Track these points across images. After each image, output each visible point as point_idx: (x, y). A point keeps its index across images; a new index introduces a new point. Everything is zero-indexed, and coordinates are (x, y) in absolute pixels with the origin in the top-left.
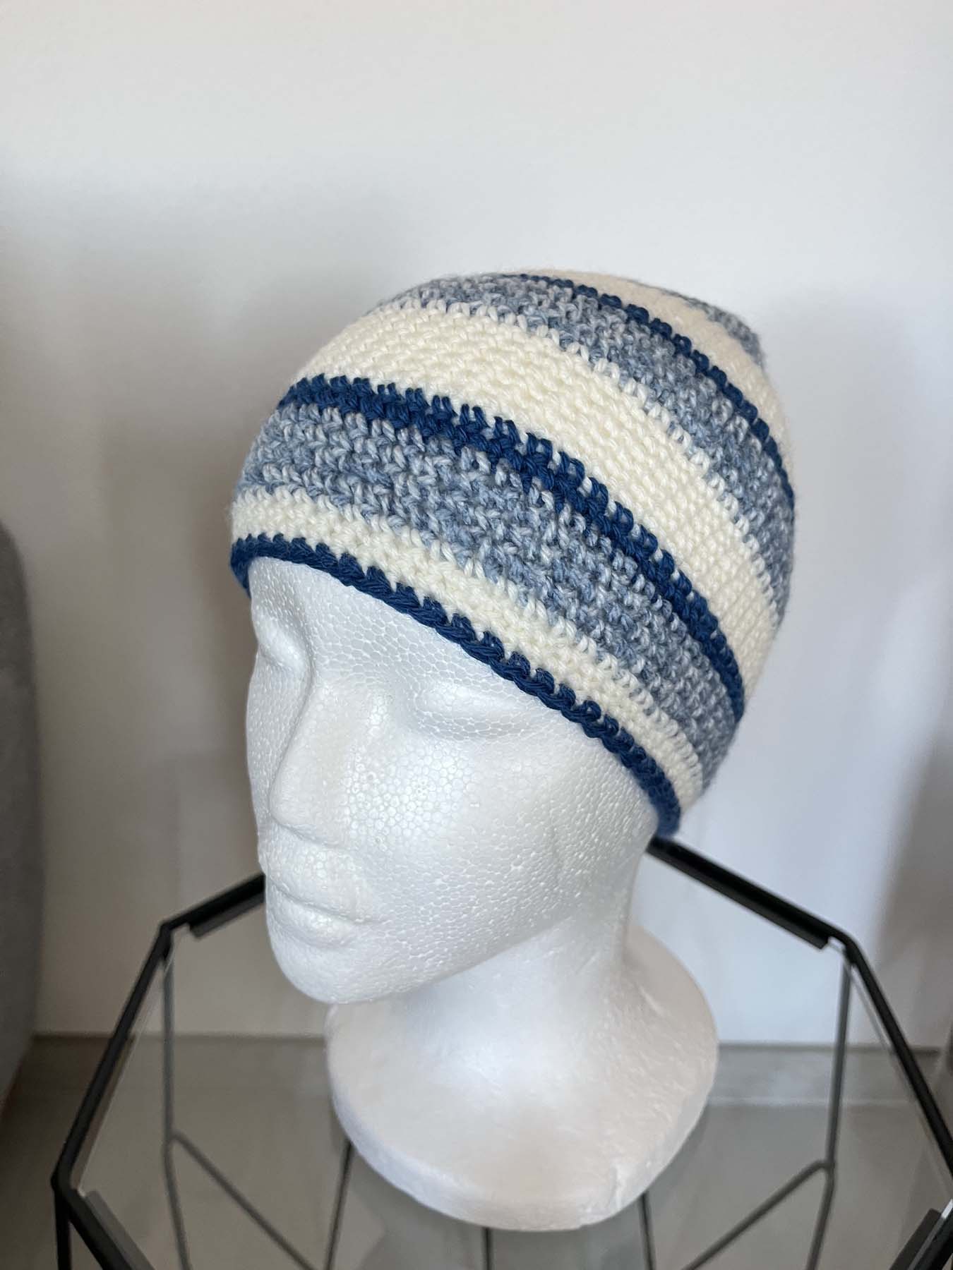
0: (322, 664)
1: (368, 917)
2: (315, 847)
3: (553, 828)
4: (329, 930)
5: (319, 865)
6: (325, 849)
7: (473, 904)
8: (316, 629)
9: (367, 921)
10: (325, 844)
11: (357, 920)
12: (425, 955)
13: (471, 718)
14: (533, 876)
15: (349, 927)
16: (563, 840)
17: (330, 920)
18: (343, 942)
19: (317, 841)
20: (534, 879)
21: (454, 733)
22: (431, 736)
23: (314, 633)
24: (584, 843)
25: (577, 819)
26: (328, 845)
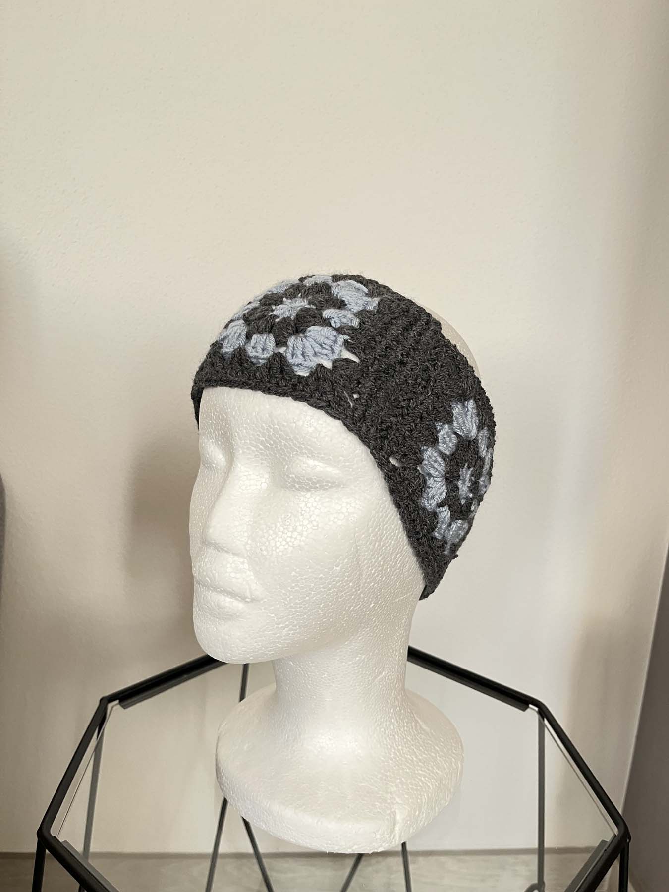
0: (238, 454)
1: (253, 597)
2: (227, 555)
3: (357, 546)
4: (230, 607)
6: (232, 556)
7: (311, 590)
8: (236, 434)
9: (253, 600)
10: (232, 553)
11: (247, 600)
12: (283, 625)
13: (315, 477)
15: (241, 605)
16: (363, 556)
17: (232, 600)
18: (238, 614)
19: (228, 551)
20: (346, 578)
21: (305, 487)
22: (294, 491)
23: (236, 436)
24: (375, 562)
25: (370, 544)
26: (234, 554)
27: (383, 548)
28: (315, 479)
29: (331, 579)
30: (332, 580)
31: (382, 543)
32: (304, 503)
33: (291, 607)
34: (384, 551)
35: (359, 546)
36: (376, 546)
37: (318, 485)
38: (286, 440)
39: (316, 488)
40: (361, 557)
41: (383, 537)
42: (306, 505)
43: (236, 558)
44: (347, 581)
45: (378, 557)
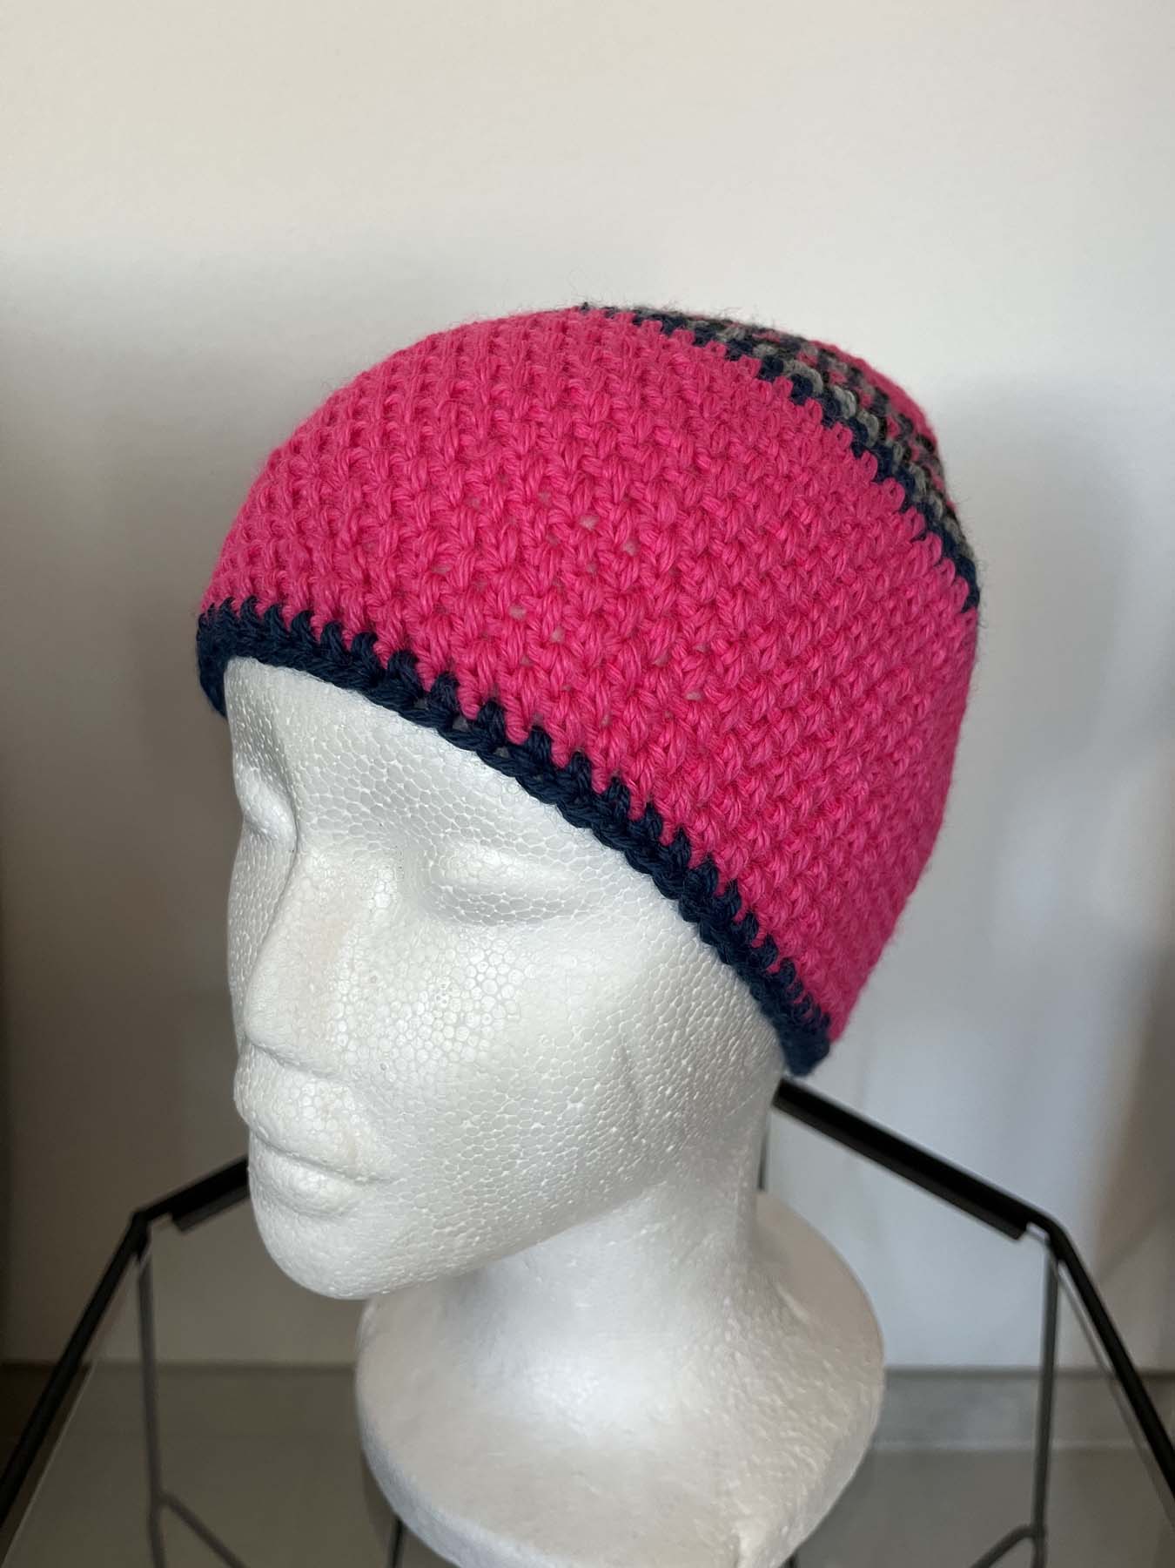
0: (308, 824)
1: (373, 1173)
2: (301, 1076)
3: (624, 1050)
4: (322, 1192)
5: (307, 1102)
6: (313, 1080)
7: (515, 1156)
8: (298, 776)
9: (372, 1180)
10: (314, 1072)
11: (359, 1179)
12: (455, 1229)
13: (504, 894)
14: (600, 1118)
15: (348, 1189)
16: (640, 1068)
17: (323, 1178)
18: (341, 1209)
19: (303, 1068)
20: (601, 1121)
21: (483, 915)
22: (454, 920)
23: (297, 781)
24: (672, 1073)
25: (658, 1038)
26: (317, 1074)
27: (692, 1038)
28: (504, 898)
29: (561, 1129)
30: (564, 1132)
31: (688, 1030)
32: (482, 954)
33: (467, 1193)
34: (693, 1043)
35: (628, 1048)
36: (673, 1040)
37: (513, 912)
38: (423, 797)
39: (508, 918)
40: (636, 1069)
41: (690, 1016)
42: (486, 959)
43: (323, 1084)
44: (604, 1125)
45: (679, 1061)
